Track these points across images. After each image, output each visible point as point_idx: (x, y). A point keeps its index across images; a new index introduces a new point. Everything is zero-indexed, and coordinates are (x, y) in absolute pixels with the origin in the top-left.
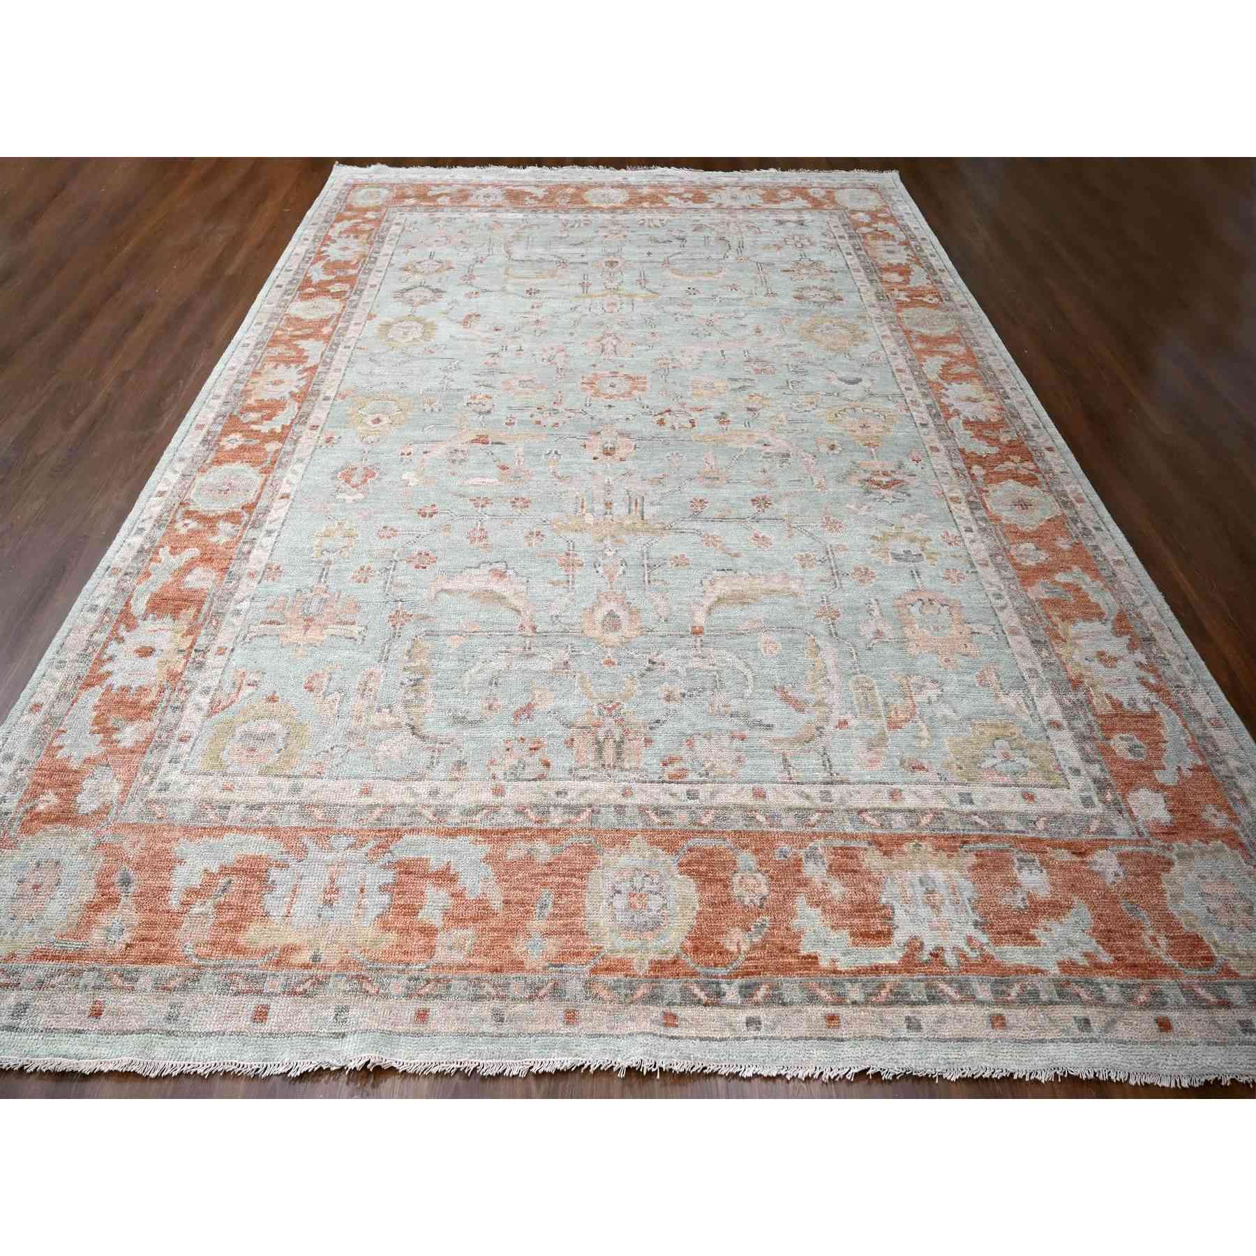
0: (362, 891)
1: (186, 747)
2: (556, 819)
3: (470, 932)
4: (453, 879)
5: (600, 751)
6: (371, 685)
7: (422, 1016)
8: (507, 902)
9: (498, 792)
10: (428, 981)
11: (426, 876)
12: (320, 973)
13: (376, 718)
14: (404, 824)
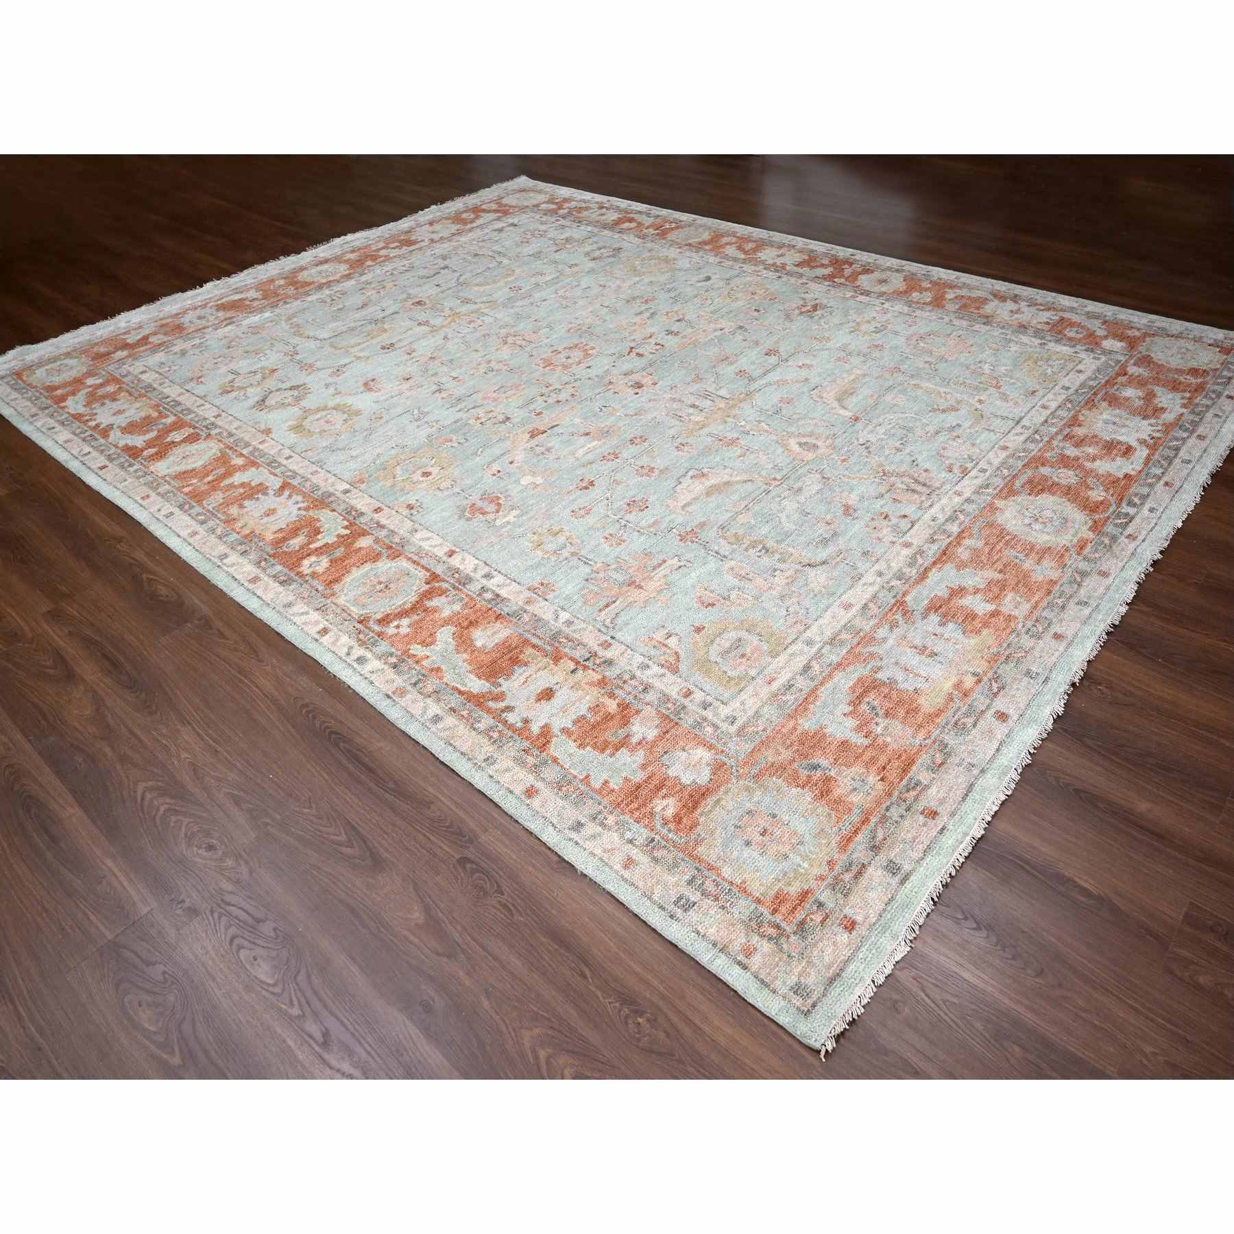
0: (935, 635)
2: (954, 529)
3: (1010, 595)
4: (962, 589)
5: (914, 491)
6: (743, 573)
7: (1059, 636)
8: (1001, 571)
9: (907, 545)
10: (1034, 626)
11: (949, 599)
12: (990, 675)
13: (780, 580)
14: (895, 597)
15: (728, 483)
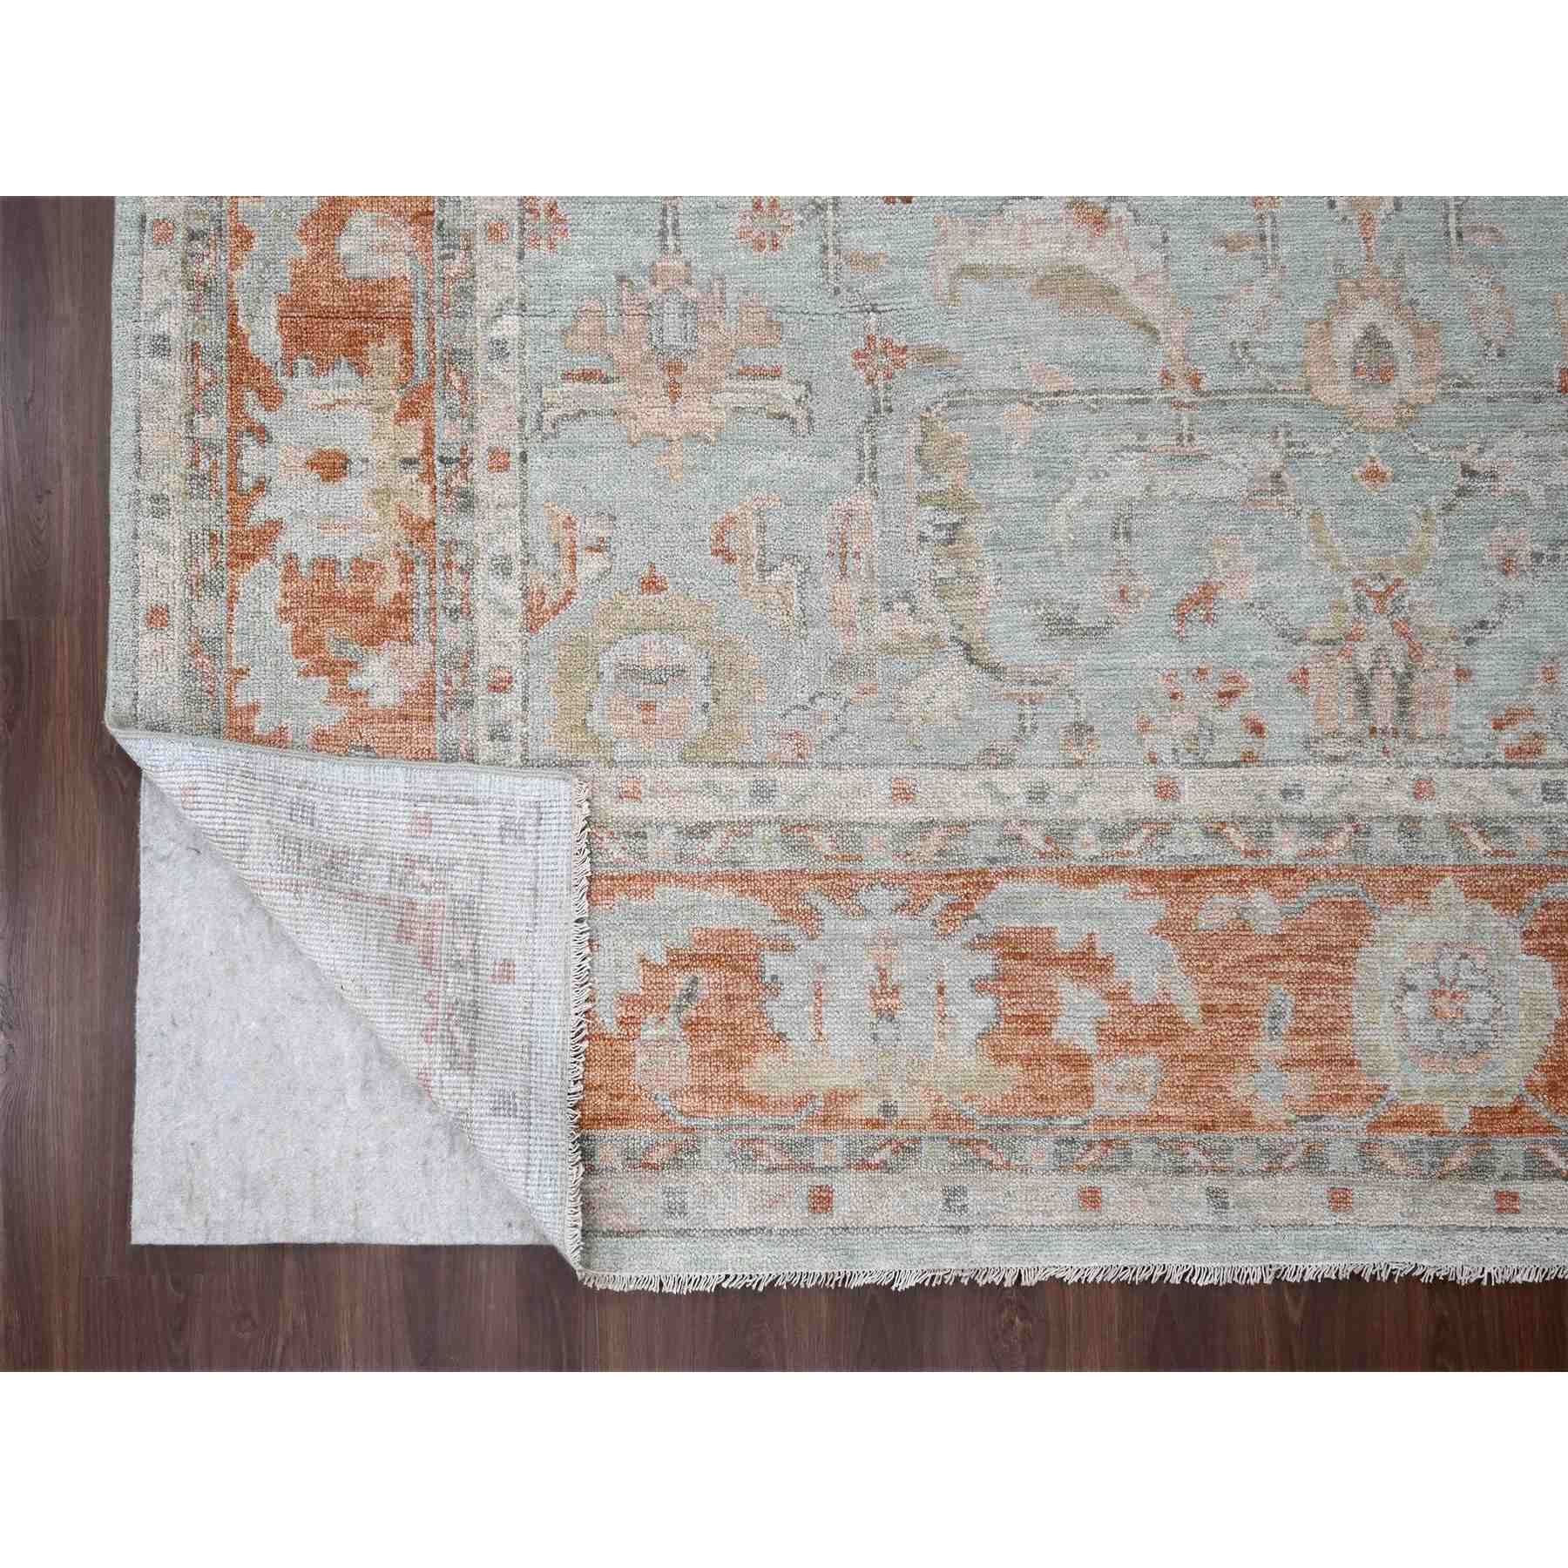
0: (941, 990)
1: (510, 704)
2: (1287, 850)
3: (1149, 1061)
4: (1104, 966)
5: (1364, 694)
6: (855, 543)
7: (1091, 1199)
8: (1209, 1010)
9: (1166, 791)
10: (1090, 1145)
11: (1057, 961)
13: (885, 626)
14: (993, 861)
15: (1109, 294)
